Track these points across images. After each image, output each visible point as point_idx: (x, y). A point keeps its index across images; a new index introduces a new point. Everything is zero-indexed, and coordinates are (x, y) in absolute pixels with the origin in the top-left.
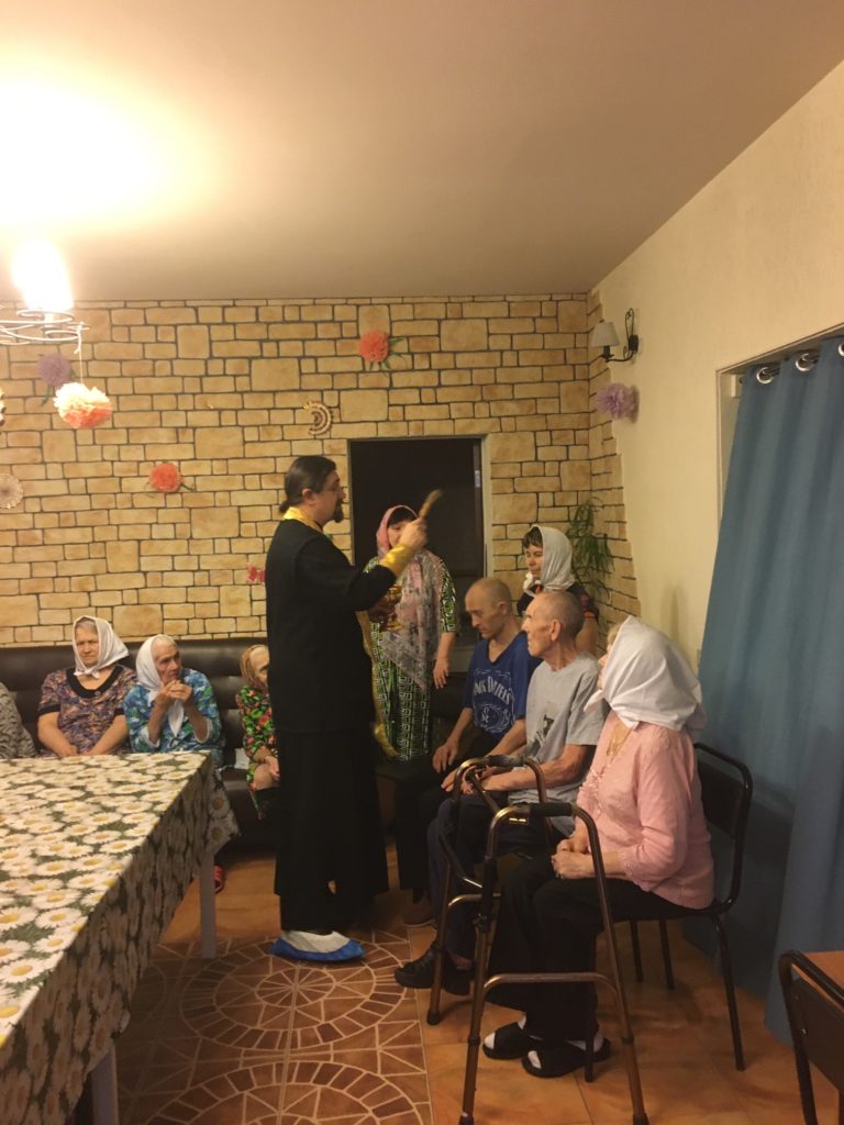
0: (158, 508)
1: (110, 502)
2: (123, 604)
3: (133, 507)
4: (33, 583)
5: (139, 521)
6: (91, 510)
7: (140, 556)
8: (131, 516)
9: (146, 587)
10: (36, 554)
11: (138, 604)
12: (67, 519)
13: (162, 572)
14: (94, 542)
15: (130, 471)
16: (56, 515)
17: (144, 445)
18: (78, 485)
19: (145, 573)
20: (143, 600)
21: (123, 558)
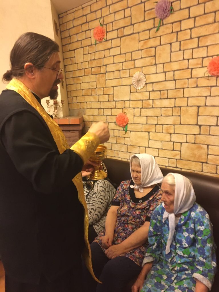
0: (211, 87)
1: (185, 84)
2: (187, 142)
3: (197, 87)
4: (147, 127)
5: (200, 95)
6: (176, 89)
7: (198, 115)
8: (195, 92)
9: (200, 134)
10: (150, 112)
11: (195, 143)
12: (164, 94)
13: (210, 126)
14: (175, 107)
15: (198, 64)
16: (159, 92)
17: (207, 46)
18: (170, 75)
19: (200, 126)
20: (197, 141)
21: (189, 117)
